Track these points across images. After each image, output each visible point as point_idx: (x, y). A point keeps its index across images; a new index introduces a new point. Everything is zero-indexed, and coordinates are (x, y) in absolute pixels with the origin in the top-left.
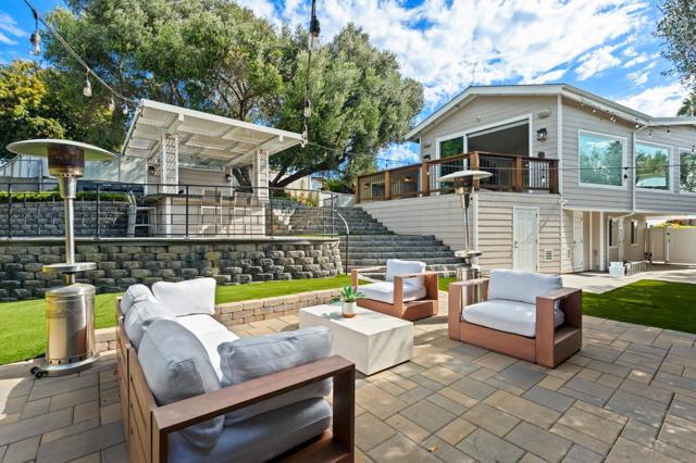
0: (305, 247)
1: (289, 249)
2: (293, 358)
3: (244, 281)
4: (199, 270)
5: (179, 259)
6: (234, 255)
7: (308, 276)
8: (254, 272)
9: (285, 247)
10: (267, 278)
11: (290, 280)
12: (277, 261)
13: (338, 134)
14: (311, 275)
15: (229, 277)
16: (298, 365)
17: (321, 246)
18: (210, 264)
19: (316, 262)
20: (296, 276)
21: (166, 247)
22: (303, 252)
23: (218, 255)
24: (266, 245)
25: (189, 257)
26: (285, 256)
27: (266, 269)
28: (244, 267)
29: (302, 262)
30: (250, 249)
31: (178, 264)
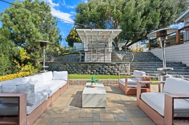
0: (114, 65)
1: (109, 66)
2: (12, 91)
3: (96, 74)
4: (86, 70)
5: (82, 67)
6: (94, 67)
7: (115, 75)
8: (99, 72)
9: (108, 65)
10: (102, 74)
11: (109, 75)
12: (105, 69)
13: (140, 26)
14: (116, 74)
15: (93, 73)
16: (13, 93)
17: (120, 65)
18: (89, 69)
19: (118, 70)
20: (111, 74)
21: (80, 64)
22: (114, 67)
23: (90, 66)
24: (102, 64)
25: (84, 67)
26: (108, 68)
27: (102, 71)
28: (97, 70)
29: (113, 70)
30: (98, 65)
31: (82, 68)
